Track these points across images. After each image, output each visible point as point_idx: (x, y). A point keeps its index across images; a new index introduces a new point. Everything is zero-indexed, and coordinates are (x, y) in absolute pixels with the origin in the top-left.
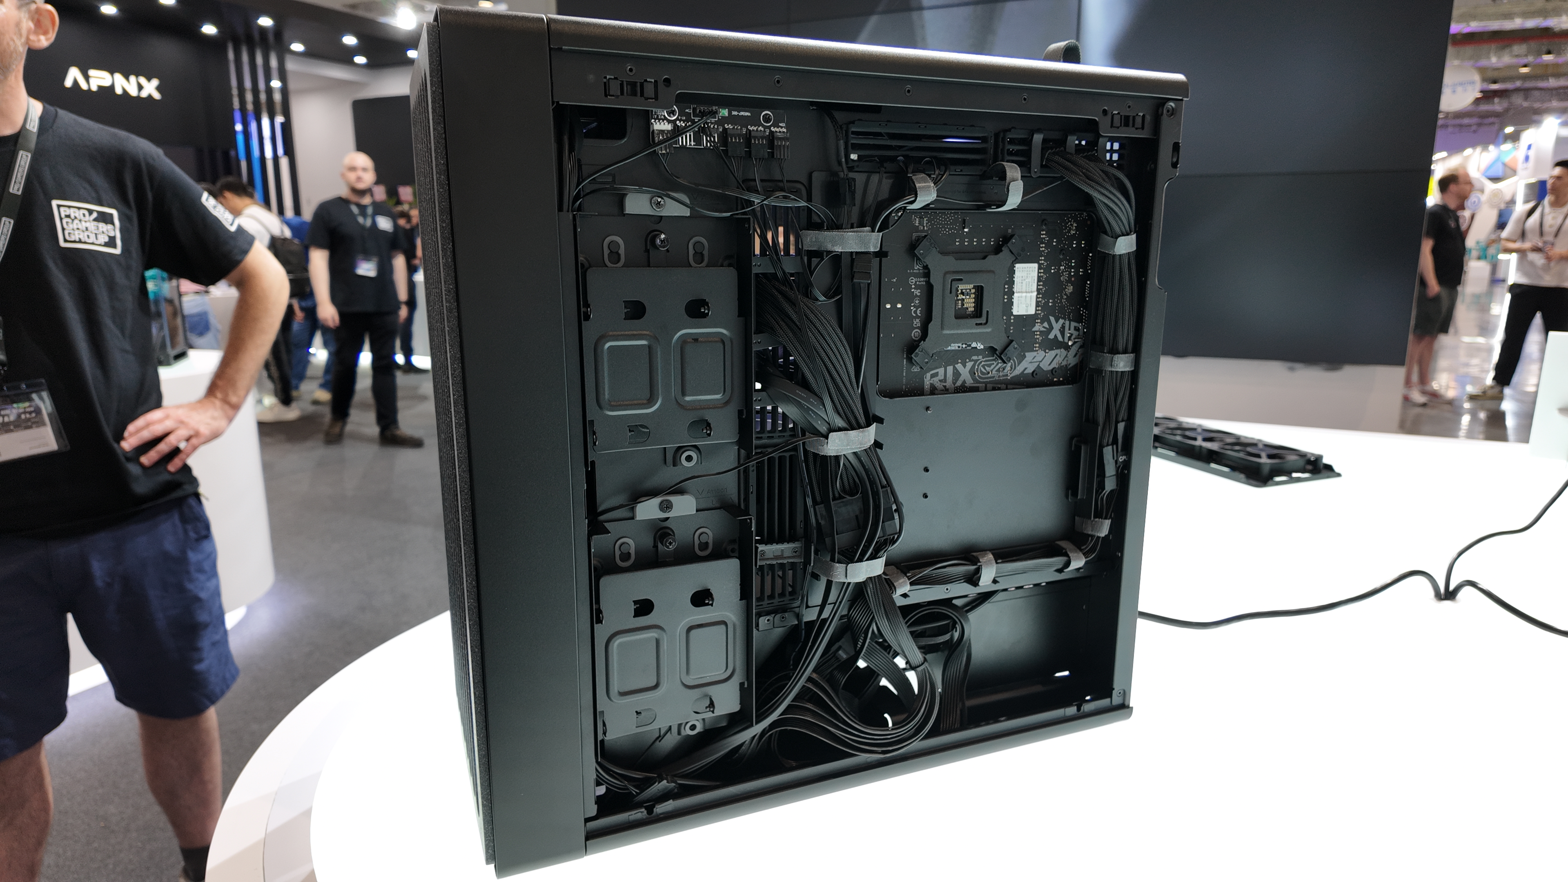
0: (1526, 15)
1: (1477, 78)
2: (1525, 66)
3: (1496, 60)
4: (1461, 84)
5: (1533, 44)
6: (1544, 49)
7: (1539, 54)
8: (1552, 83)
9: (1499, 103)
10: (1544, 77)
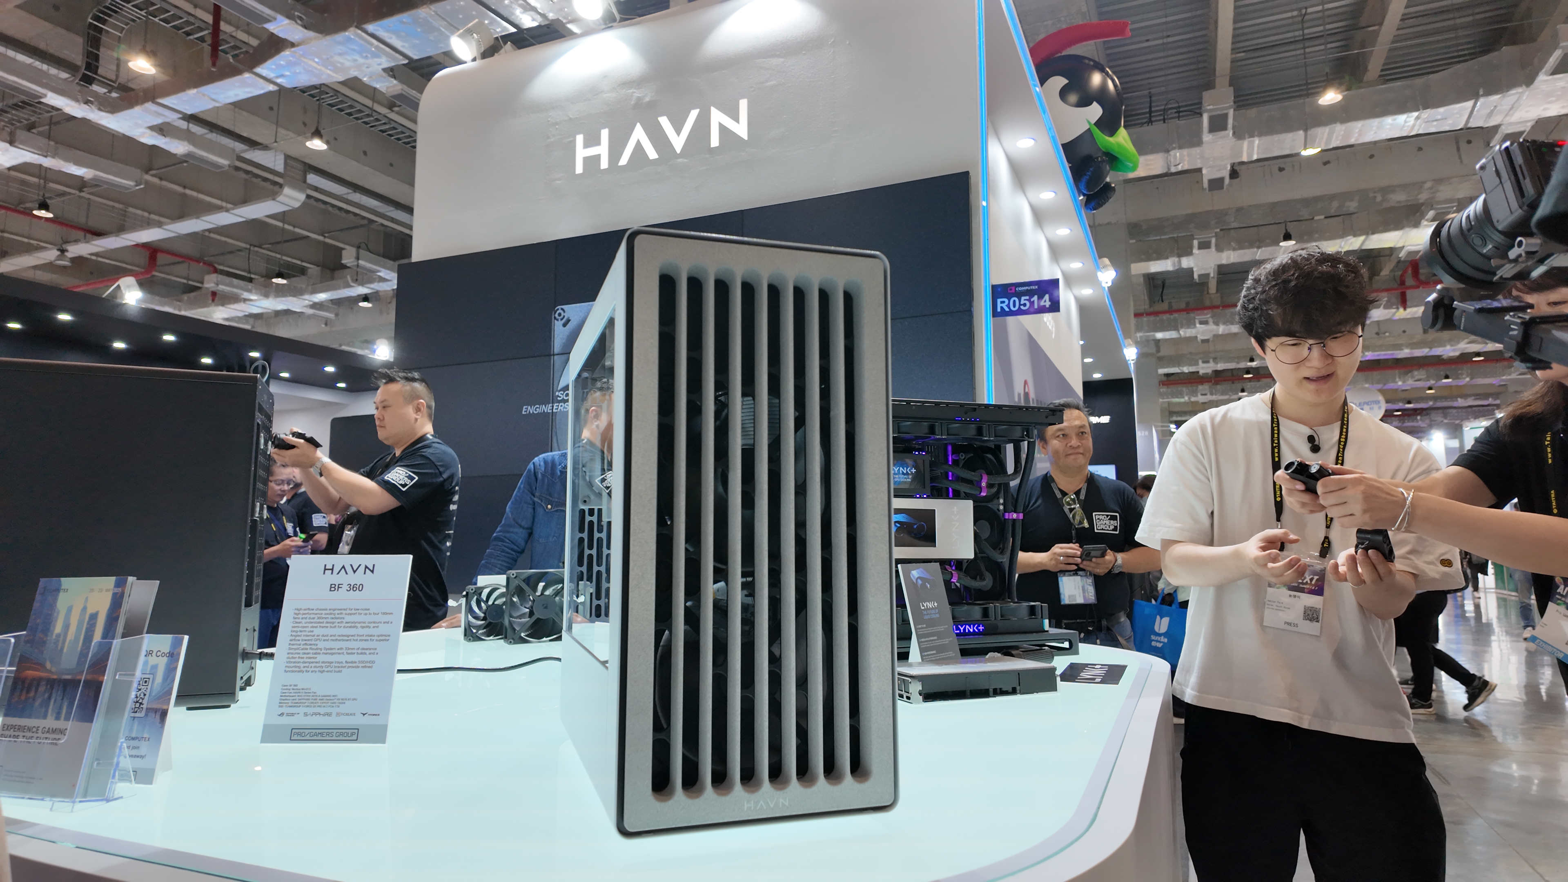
0: (1412, 346)
1: (1381, 398)
2: (1430, 388)
3: (1402, 383)
4: (1367, 403)
5: (1432, 370)
6: (1443, 374)
7: (1439, 379)
8: (1461, 402)
9: (1421, 419)
10: (1454, 398)
